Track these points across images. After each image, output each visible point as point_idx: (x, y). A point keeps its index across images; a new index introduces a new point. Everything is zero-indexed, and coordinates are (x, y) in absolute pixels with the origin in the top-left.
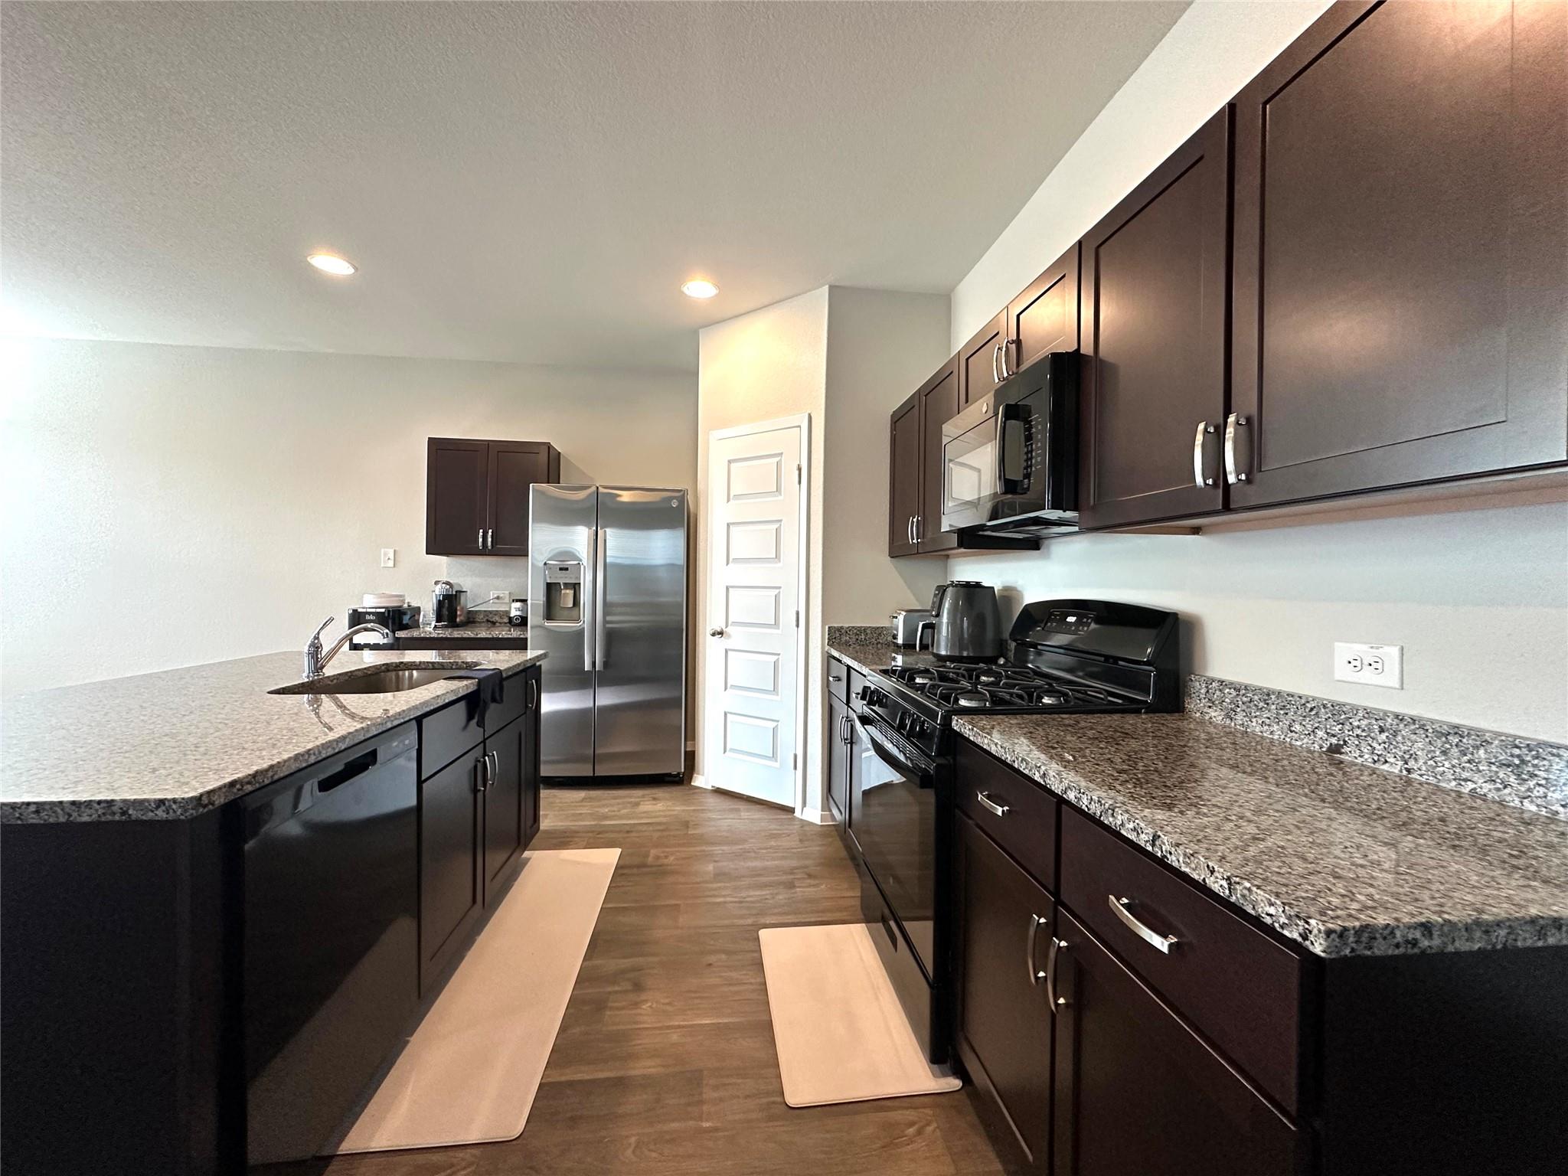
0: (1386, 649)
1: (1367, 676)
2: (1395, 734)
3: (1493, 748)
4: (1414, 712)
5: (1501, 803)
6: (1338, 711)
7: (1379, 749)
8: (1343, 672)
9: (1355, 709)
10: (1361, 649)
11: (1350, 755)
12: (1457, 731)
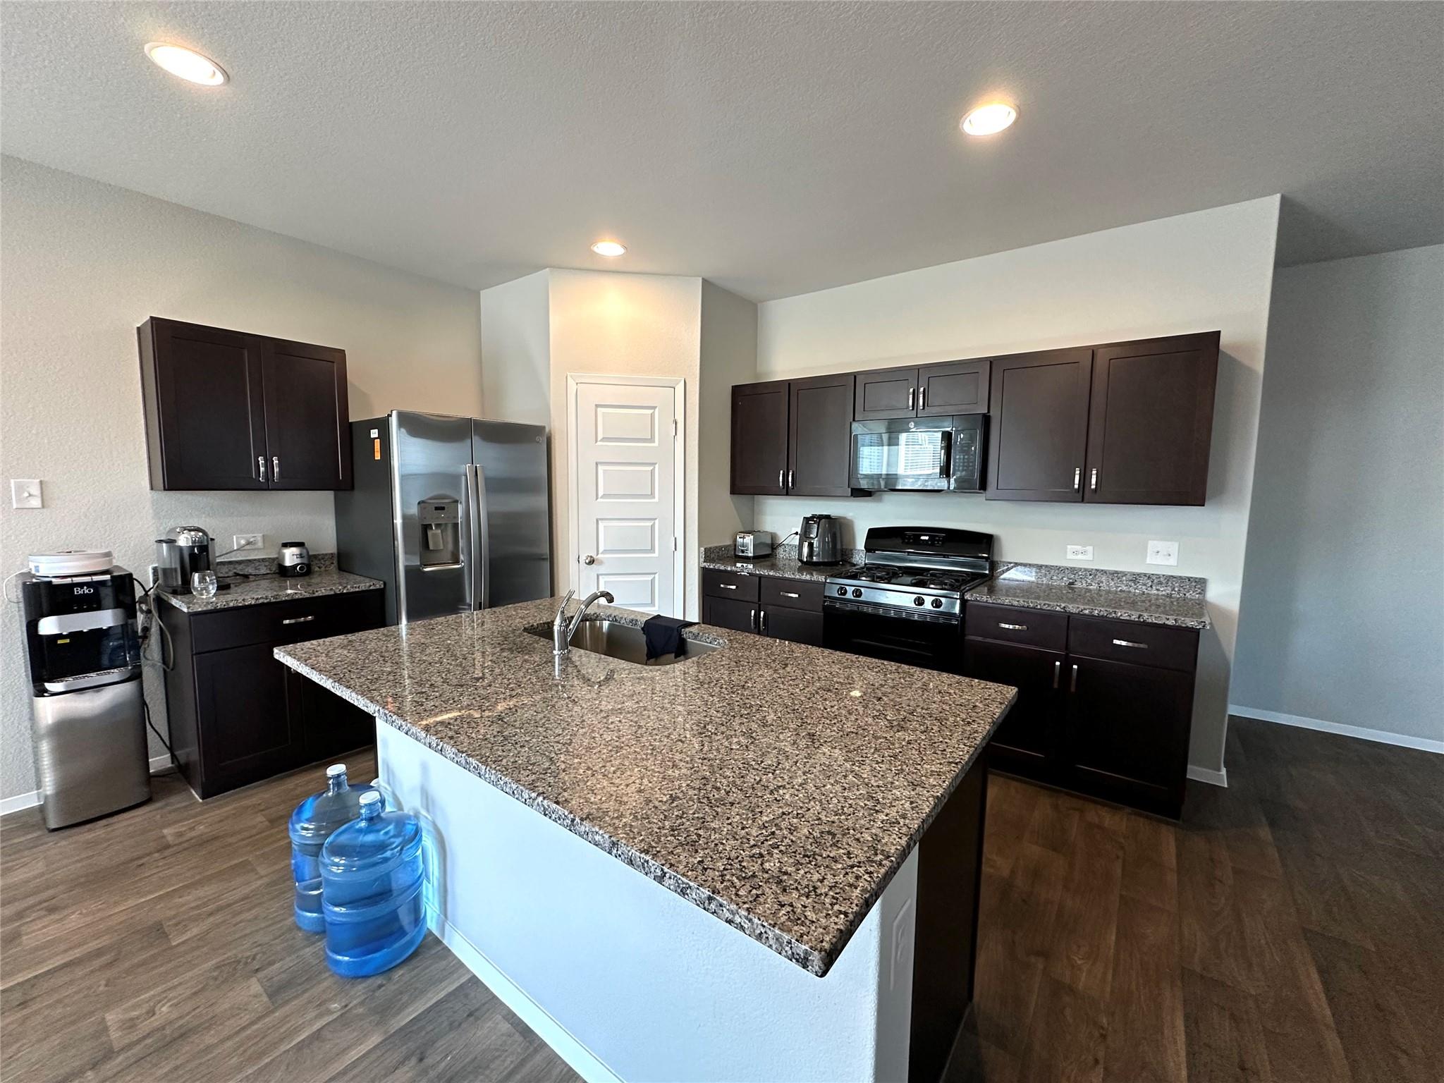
0: (1088, 548)
1: (1080, 557)
2: (1095, 576)
3: (1128, 576)
4: (1102, 568)
5: (1130, 592)
6: (1073, 570)
7: (1089, 581)
8: (1070, 556)
9: (1080, 569)
10: (1079, 548)
11: (1078, 585)
12: (1117, 572)
